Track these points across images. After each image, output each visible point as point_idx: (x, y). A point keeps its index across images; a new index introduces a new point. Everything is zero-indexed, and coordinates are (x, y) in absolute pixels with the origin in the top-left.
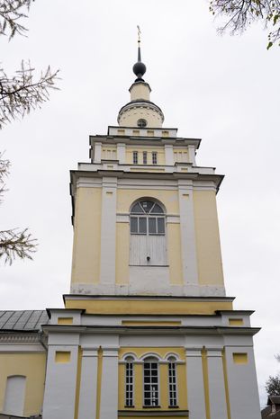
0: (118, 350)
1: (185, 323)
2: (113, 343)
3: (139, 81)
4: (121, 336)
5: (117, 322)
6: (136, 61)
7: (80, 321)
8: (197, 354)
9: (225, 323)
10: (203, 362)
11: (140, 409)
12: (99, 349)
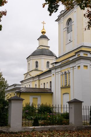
0: (61, 71)
1: (71, 59)
7: (55, 65)
8: (72, 68)
9: (76, 56)
10: (73, 70)
11: (64, 86)
12: (58, 72)
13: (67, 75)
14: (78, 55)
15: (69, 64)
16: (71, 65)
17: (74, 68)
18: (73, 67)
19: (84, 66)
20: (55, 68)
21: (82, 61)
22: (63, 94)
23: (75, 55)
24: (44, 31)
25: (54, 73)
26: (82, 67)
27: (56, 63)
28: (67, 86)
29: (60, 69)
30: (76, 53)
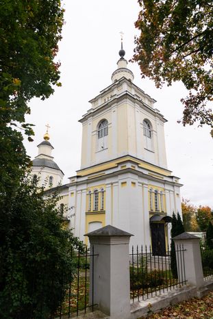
0: (87, 189)
1: (107, 172)
2: (84, 187)
3: (122, 59)
4: (87, 183)
5: (86, 178)
6: (120, 49)
7: (76, 180)
8: (110, 185)
9: (119, 168)
10: (112, 189)
11: (92, 211)
12: (82, 190)
13: (100, 195)
14: (122, 167)
15: (104, 179)
16: (108, 181)
17: (114, 185)
18: (112, 184)
19: (132, 183)
20: (77, 184)
21: (130, 175)
22: (90, 223)
23: (117, 167)
24: (47, 135)
25: (74, 192)
26: (129, 183)
27: (78, 177)
28: (99, 210)
29: (86, 185)
30: (118, 164)
